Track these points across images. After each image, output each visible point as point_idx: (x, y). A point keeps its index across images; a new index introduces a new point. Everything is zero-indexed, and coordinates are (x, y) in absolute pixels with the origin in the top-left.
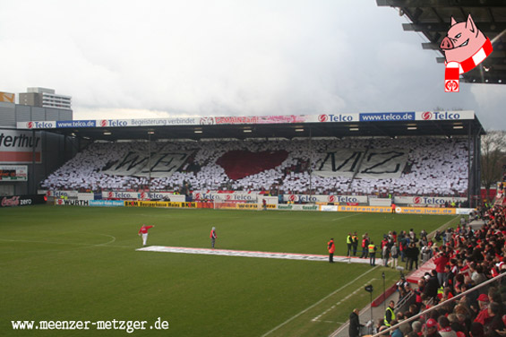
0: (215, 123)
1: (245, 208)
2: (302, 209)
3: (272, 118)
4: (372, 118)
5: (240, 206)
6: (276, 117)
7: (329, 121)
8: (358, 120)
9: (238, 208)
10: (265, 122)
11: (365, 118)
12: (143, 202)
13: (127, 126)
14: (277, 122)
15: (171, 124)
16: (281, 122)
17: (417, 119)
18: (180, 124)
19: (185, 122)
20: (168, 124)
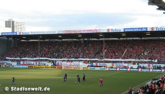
0: (64, 33)
1: (76, 69)
2: (99, 69)
3: (87, 31)
4: (129, 30)
5: (74, 68)
6: (89, 30)
7: (111, 31)
8: (123, 31)
9: (73, 69)
10: (85, 32)
11: (126, 30)
12: (35, 66)
13: (29, 34)
14: (89, 32)
15: (47, 34)
16: (91, 32)
17: (148, 30)
18: (50, 34)
19: (52, 32)
20: (45, 33)
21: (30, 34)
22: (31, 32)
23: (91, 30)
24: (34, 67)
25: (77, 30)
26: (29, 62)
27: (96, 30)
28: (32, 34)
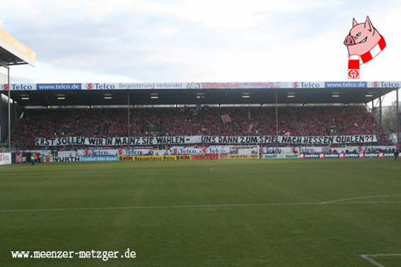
3: (252, 84)
6: (256, 84)
7: (300, 87)
8: (324, 87)
10: (247, 87)
12: (138, 157)
13: (115, 88)
14: (257, 87)
15: (159, 88)
16: (260, 87)
17: (368, 87)
18: (168, 88)
19: (173, 86)
20: (156, 88)
21: (117, 88)
22: (120, 84)
23: (260, 84)
24: (134, 159)
25: (229, 82)
26: (101, 151)
27: (270, 83)
28: (123, 88)
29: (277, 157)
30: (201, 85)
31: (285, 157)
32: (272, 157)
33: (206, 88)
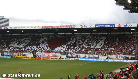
3: (63, 26)
5: (52, 58)
8: (94, 27)
13: (12, 29)
14: (65, 28)
17: (116, 27)
18: (31, 28)
19: (33, 28)
20: (27, 28)
22: (14, 27)
23: (66, 26)
24: (16, 58)
26: (12, 53)
27: (71, 26)
28: (15, 29)
29: (70, 60)
30: (43, 27)
31: (74, 60)
32: (68, 59)
33: (45, 28)
